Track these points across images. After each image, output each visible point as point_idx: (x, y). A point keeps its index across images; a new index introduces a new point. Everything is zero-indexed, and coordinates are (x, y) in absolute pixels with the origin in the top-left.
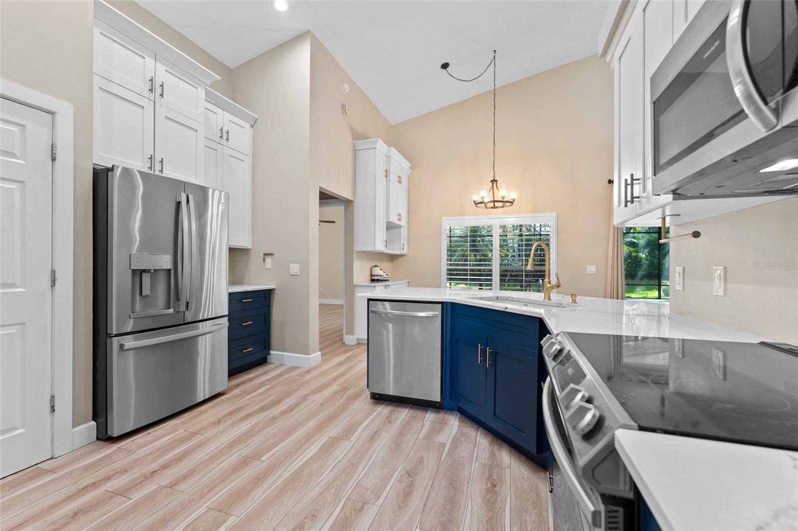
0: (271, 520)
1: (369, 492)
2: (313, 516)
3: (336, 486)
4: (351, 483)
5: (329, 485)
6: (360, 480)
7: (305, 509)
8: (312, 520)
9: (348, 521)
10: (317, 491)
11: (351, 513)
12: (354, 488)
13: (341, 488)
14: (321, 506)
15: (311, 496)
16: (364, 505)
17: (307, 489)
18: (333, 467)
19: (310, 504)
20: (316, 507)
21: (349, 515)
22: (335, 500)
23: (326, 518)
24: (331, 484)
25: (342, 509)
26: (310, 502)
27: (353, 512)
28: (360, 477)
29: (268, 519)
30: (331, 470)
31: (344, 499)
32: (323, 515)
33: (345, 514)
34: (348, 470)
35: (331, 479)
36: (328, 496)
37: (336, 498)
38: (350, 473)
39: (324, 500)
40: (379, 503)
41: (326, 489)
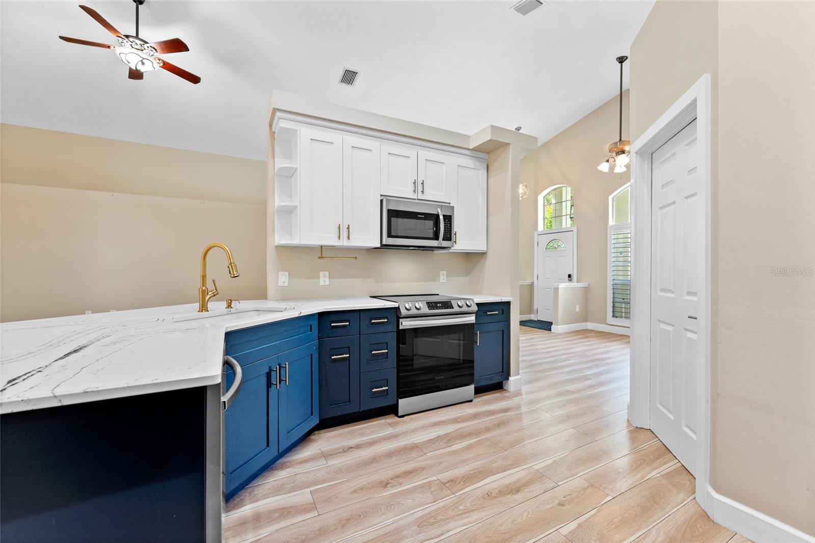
0: (525, 510)
1: (433, 489)
2: (489, 495)
3: (454, 511)
4: (439, 506)
5: (461, 514)
6: (430, 503)
7: (494, 504)
8: (491, 493)
9: (465, 479)
10: (475, 516)
11: (460, 483)
12: (442, 499)
13: (452, 506)
14: (479, 500)
15: (483, 514)
16: (446, 483)
17: (483, 523)
18: (442, 534)
19: (487, 507)
20: (484, 501)
21: (462, 482)
22: (464, 498)
23: (480, 489)
24: (458, 515)
25: (463, 489)
26: (487, 508)
27: (458, 482)
28: (426, 506)
29: (528, 513)
30: (447, 532)
31: (456, 495)
32: (481, 492)
33: (464, 485)
34: (432, 520)
35: (455, 521)
36: (468, 505)
37: (462, 500)
38: (433, 517)
39: (474, 504)
40: (435, 478)
41: (467, 512)
